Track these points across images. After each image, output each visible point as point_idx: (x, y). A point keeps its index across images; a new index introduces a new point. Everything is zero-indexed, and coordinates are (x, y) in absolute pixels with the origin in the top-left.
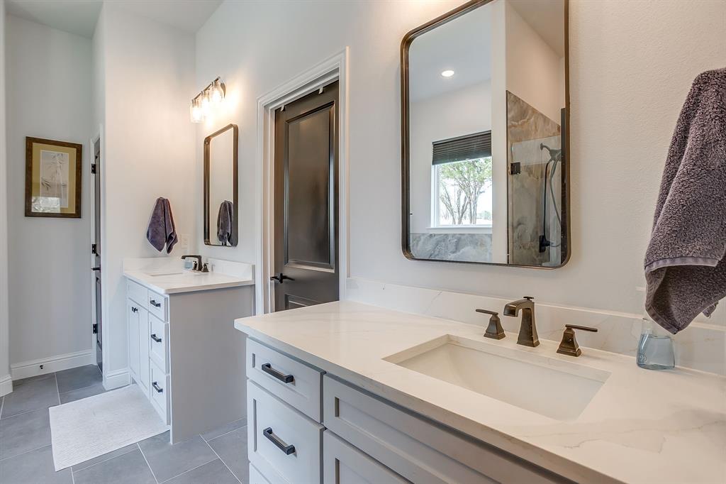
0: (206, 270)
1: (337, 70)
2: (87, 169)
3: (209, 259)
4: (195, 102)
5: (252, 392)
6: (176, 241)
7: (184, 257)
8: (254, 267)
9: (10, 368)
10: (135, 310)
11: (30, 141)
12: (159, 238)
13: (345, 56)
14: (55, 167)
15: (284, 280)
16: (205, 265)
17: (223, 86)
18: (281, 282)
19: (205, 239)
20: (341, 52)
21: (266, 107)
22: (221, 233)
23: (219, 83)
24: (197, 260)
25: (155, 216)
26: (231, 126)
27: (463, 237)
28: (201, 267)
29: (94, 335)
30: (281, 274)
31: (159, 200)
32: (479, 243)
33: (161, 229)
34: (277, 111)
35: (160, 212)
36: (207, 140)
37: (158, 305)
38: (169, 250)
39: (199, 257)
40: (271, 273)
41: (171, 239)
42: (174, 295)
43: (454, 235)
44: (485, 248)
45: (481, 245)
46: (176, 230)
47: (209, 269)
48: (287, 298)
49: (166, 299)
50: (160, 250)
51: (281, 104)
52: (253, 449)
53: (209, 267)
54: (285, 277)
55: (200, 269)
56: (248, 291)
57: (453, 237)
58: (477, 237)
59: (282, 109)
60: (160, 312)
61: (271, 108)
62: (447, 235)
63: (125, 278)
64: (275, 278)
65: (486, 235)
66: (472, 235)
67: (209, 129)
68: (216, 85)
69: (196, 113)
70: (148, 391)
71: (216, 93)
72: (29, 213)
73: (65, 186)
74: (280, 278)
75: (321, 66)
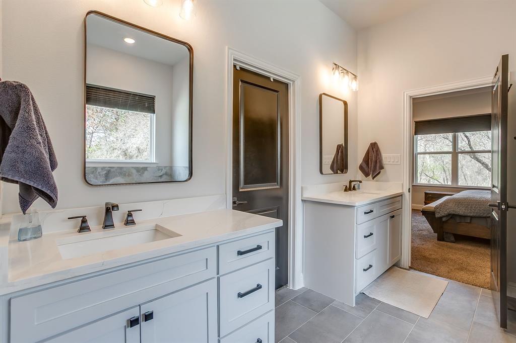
27: (112, 170)
32: (127, 174)
43: (103, 168)
44: (131, 178)
45: (128, 176)
57: (102, 169)
58: (125, 170)
62: (96, 168)
65: (132, 167)
66: (121, 168)
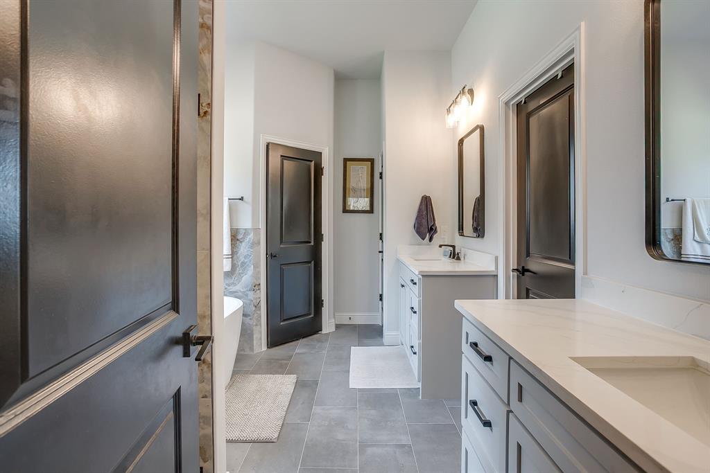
0: (458, 259)
1: (572, 51)
2: (377, 175)
3: (462, 249)
4: (449, 111)
5: (466, 367)
6: (436, 231)
7: (441, 246)
8: (497, 258)
9: (334, 315)
10: (403, 286)
11: (346, 160)
12: (422, 229)
13: (580, 33)
14: (359, 177)
15: (526, 273)
16: (458, 254)
17: (471, 92)
18: (523, 275)
19: (459, 230)
20: (576, 30)
21: (507, 104)
22: (475, 225)
23: (466, 90)
24: (451, 249)
25: (420, 210)
26: (478, 126)
28: (455, 256)
29: (380, 302)
30: (523, 267)
31: (423, 197)
33: (424, 221)
34: (519, 105)
35: (424, 207)
36: (461, 142)
37: (415, 284)
38: (431, 239)
39: (454, 247)
40: (513, 264)
41: (432, 230)
42: (426, 276)
46: (436, 222)
47: (462, 259)
48: (528, 290)
49: (419, 279)
50: (423, 239)
51: (522, 97)
52: (464, 417)
53: (461, 256)
54: (528, 271)
55: (454, 258)
56: (492, 279)
59: (523, 102)
60: (416, 289)
61: (512, 103)
63: (398, 260)
64: (517, 270)
67: (462, 132)
68: (464, 93)
69: (450, 120)
70: (409, 352)
71: (464, 99)
72: (345, 211)
73: (364, 190)
74: (522, 271)
75: (558, 48)
